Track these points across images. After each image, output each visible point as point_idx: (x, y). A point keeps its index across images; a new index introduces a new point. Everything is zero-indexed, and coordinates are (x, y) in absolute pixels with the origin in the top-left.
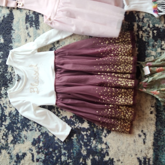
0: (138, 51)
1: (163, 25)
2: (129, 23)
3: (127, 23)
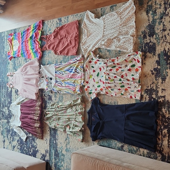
1: (51, 94)
2: (42, 93)
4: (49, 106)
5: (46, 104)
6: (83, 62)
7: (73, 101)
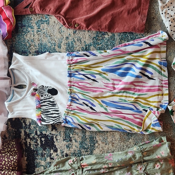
0: (27, 161)
1: (50, 133)
2: (16, 130)
3: (14, 130)
4: (43, 163)
5: (34, 159)
6: (163, 52)
7: (142, 152)
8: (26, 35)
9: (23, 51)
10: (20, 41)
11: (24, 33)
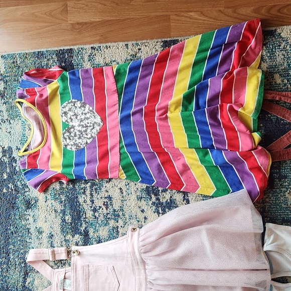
8: (288, 192)
9: (284, 218)
10: (277, 201)
11: (285, 189)
